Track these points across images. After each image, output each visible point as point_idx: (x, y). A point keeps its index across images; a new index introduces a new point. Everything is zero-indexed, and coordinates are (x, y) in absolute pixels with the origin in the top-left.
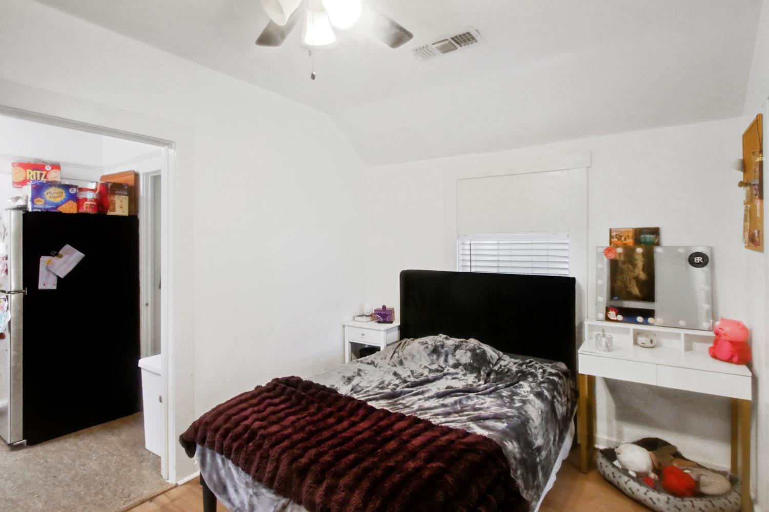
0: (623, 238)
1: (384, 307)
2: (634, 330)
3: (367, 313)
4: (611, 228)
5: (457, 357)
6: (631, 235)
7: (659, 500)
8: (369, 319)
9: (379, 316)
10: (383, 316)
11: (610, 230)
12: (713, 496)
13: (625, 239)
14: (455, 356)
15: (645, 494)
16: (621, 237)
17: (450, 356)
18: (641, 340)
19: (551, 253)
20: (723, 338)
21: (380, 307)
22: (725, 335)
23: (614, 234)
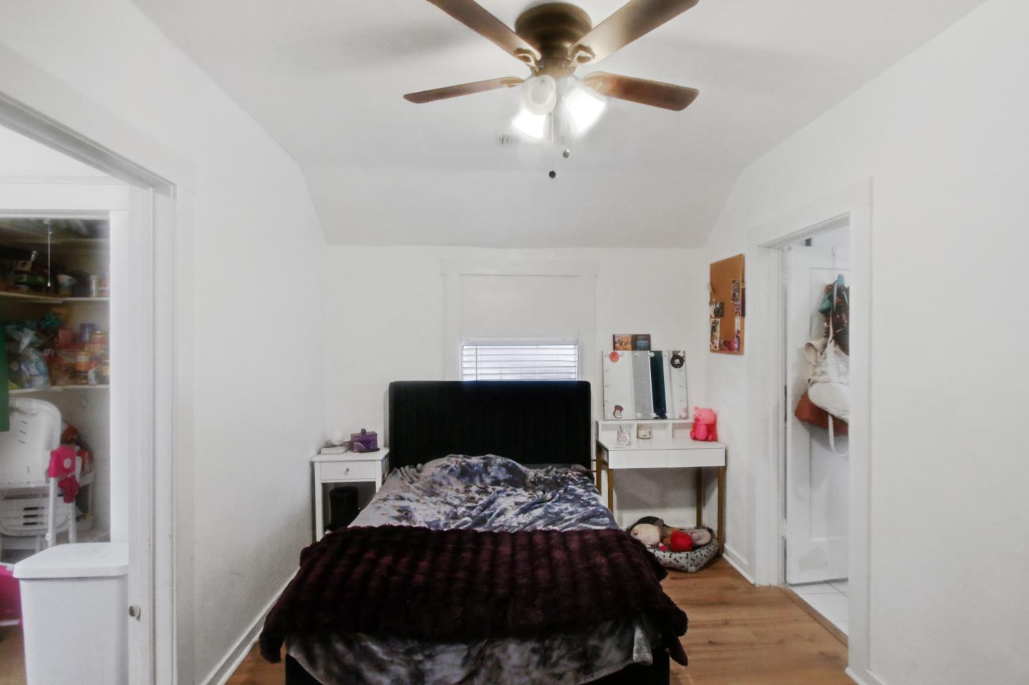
0: (624, 344)
1: (364, 432)
2: (638, 424)
3: (338, 442)
4: (614, 333)
5: (492, 474)
6: (629, 340)
7: (681, 558)
8: (342, 449)
9: (359, 443)
10: (365, 443)
11: (614, 336)
12: (705, 545)
13: (625, 344)
14: (489, 474)
15: (670, 557)
16: (622, 342)
17: (484, 475)
18: (642, 433)
19: (561, 358)
20: (702, 422)
21: (359, 431)
22: (703, 420)
23: (616, 340)
